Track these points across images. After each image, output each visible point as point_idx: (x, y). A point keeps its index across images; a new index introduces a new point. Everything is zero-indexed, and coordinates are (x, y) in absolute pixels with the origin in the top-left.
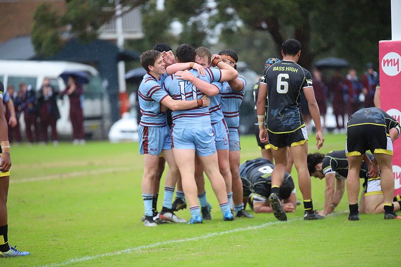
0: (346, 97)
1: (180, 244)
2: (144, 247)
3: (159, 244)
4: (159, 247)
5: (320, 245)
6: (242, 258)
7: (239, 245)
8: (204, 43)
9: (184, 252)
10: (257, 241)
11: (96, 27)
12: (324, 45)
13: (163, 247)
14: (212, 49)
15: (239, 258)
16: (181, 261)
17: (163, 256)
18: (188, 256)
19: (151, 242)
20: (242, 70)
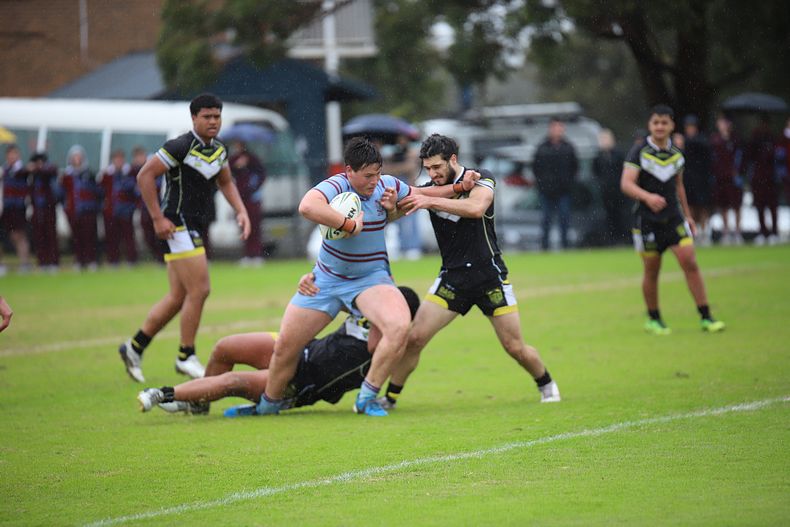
1: (447, 464)
2: (377, 469)
3: (406, 463)
4: (407, 470)
5: (728, 468)
6: (571, 492)
7: (565, 468)
8: (498, 66)
9: (456, 479)
10: (602, 459)
11: (283, 33)
12: (735, 68)
13: (416, 470)
14: (513, 76)
15: (566, 493)
16: (450, 497)
17: (414, 488)
18: (463, 489)
19: (390, 460)
20: (572, 119)
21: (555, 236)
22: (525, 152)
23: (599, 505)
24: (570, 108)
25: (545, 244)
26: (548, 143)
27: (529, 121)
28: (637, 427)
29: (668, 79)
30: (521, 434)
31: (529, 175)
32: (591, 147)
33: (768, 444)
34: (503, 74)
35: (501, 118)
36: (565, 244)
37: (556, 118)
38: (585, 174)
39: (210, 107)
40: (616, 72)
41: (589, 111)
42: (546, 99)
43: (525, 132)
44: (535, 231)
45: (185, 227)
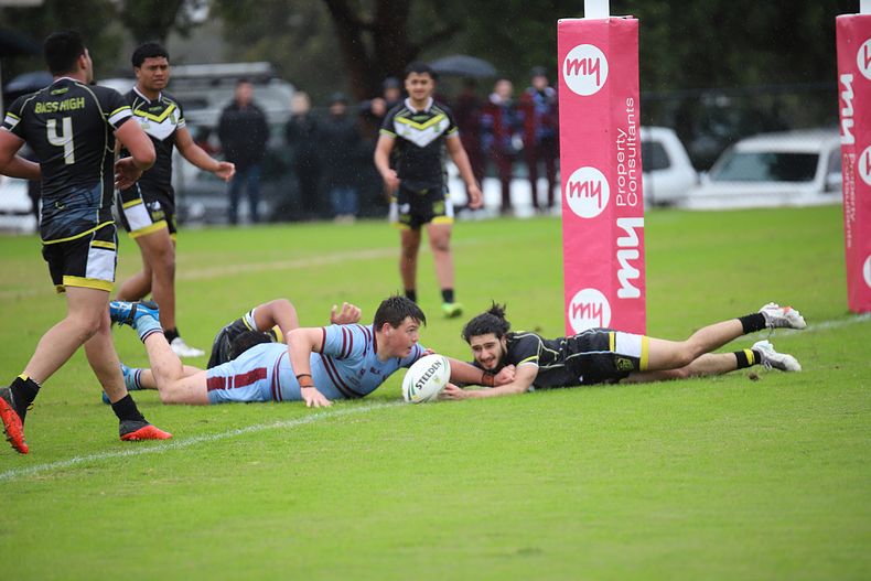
0: (488, 140)
1: (125, 460)
2: (46, 466)
3: (78, 460)
4: (80, 467)
5: (431, 462)
6: (262, 490)
7: (255, 463)
8: (180, 20)
9: (134, 477)
10: (295, 453)
12: (440, 27)
13: (88, 467)
14: (197, 33)
15: (256, 491)
16: (127, 497)
17: (88, 487)
18: (142, 487)
19: (60, 456)
20: (263, 80)
21: (244, 208)
22: (210, 116)
23: (292, 503)
24: (260, 68)
25: (233, 218)
26: (235, 106)
27: (215, 82)
28: (334, 418)
29: (367, 38)
30: (208, 426)
31: (214, 141)
32: (283, 112)
33: (474, 436)
34: (186, 30)
35: (185, 78)
36: (255, 218)
37: (242, 79)
38: (276, 141)
39: (154, 56)
40: (309, 30)
41: (280, 72)
42: (232, 58)
43: (212, 94)
44: (222, 203)
45: (141, 200)
